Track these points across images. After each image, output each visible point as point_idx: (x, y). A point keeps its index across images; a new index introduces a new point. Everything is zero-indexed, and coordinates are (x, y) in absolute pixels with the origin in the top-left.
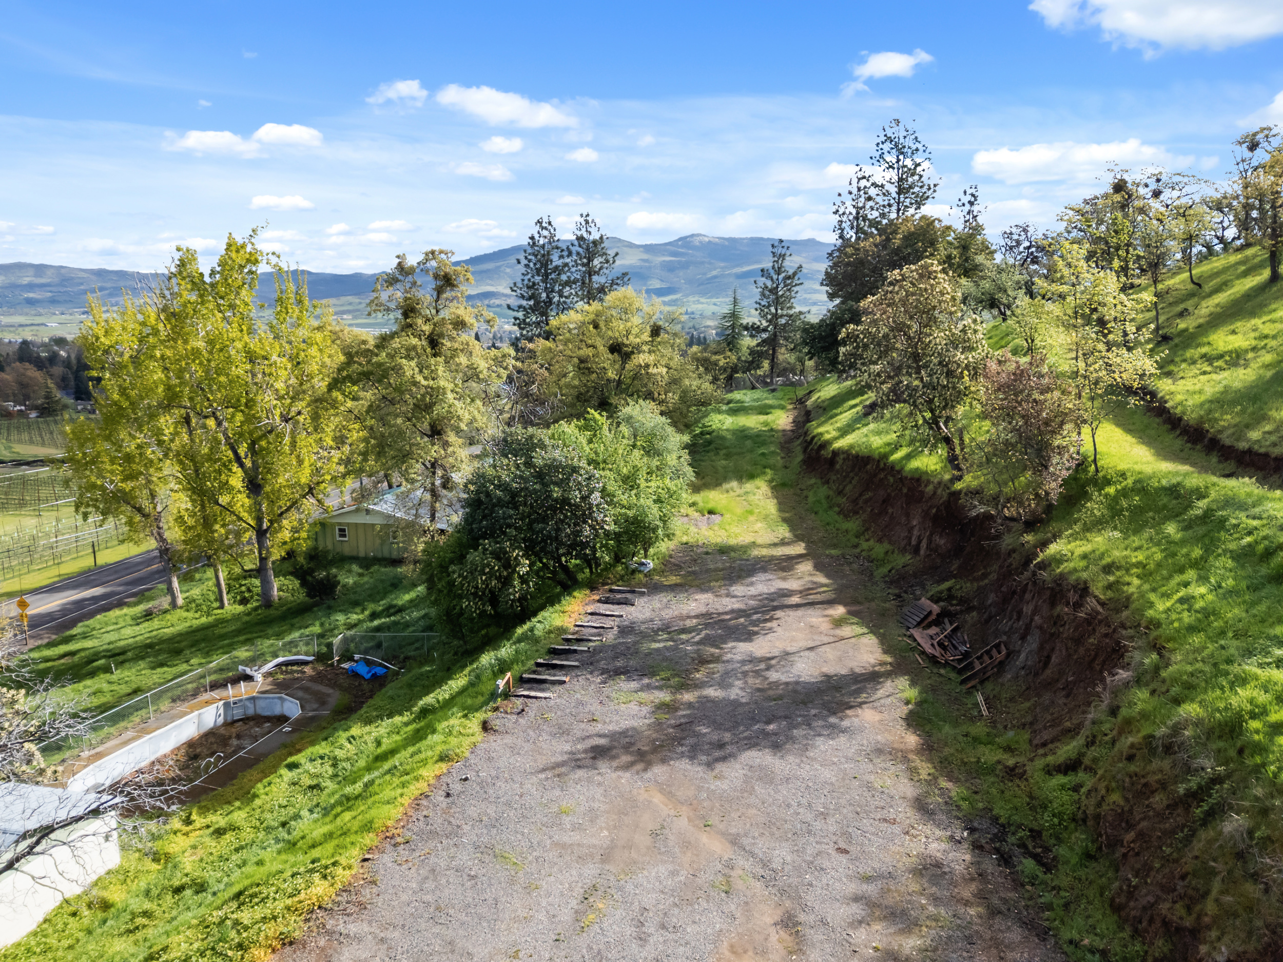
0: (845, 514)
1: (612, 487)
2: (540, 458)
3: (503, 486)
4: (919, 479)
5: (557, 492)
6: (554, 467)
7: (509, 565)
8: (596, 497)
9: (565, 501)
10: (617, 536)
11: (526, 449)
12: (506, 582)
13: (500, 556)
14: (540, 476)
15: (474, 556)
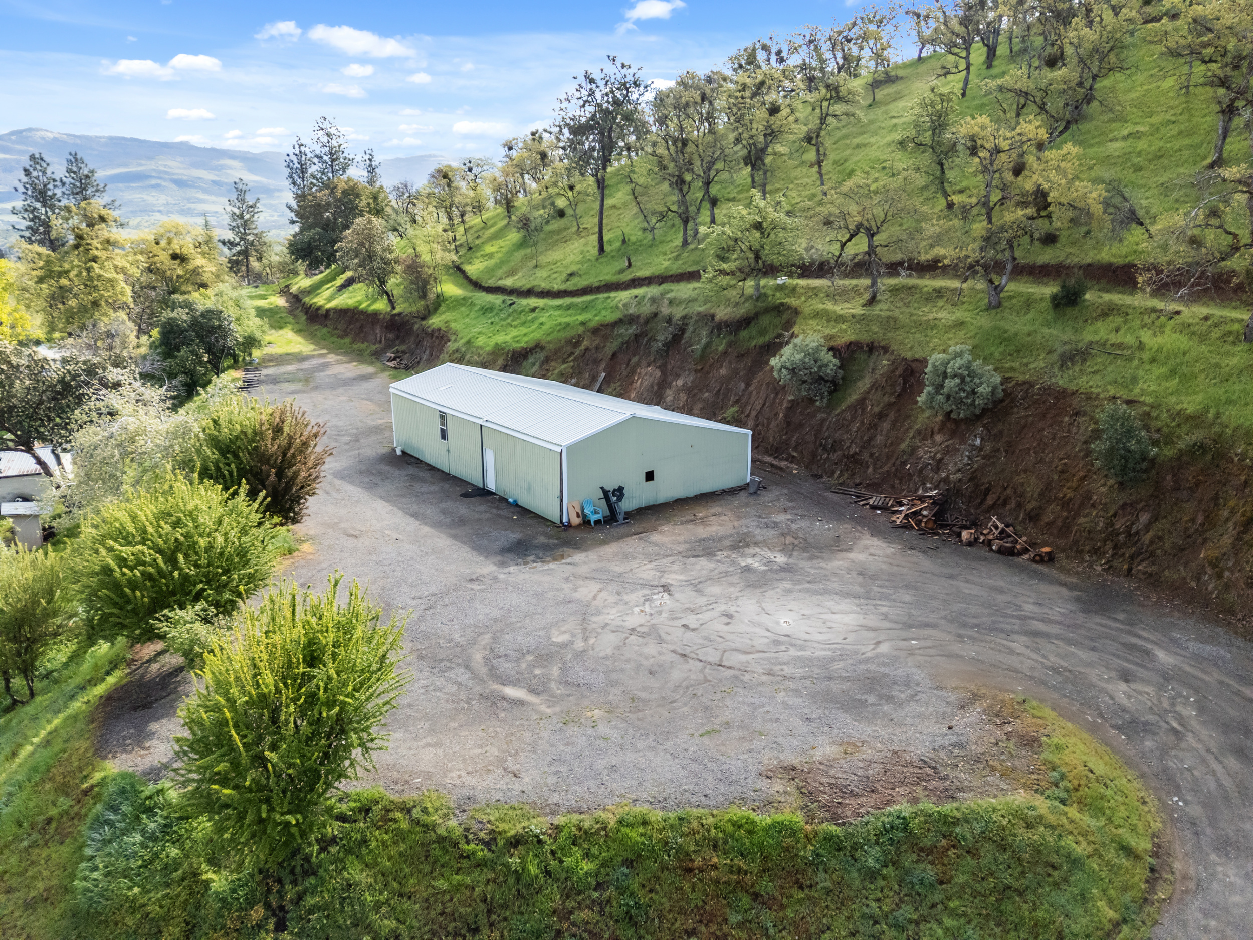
0: (342, 337)
2: (199, 309)
3: (185, 322)
4: (376, 314)
5: (215, 323)
6: (209, 312)
7: (199, 357)
8: (232, 326)
9: (220, 328)
10: (243, 345)
13: (194, 353)
14: (204, 315)
15: (179, 354)
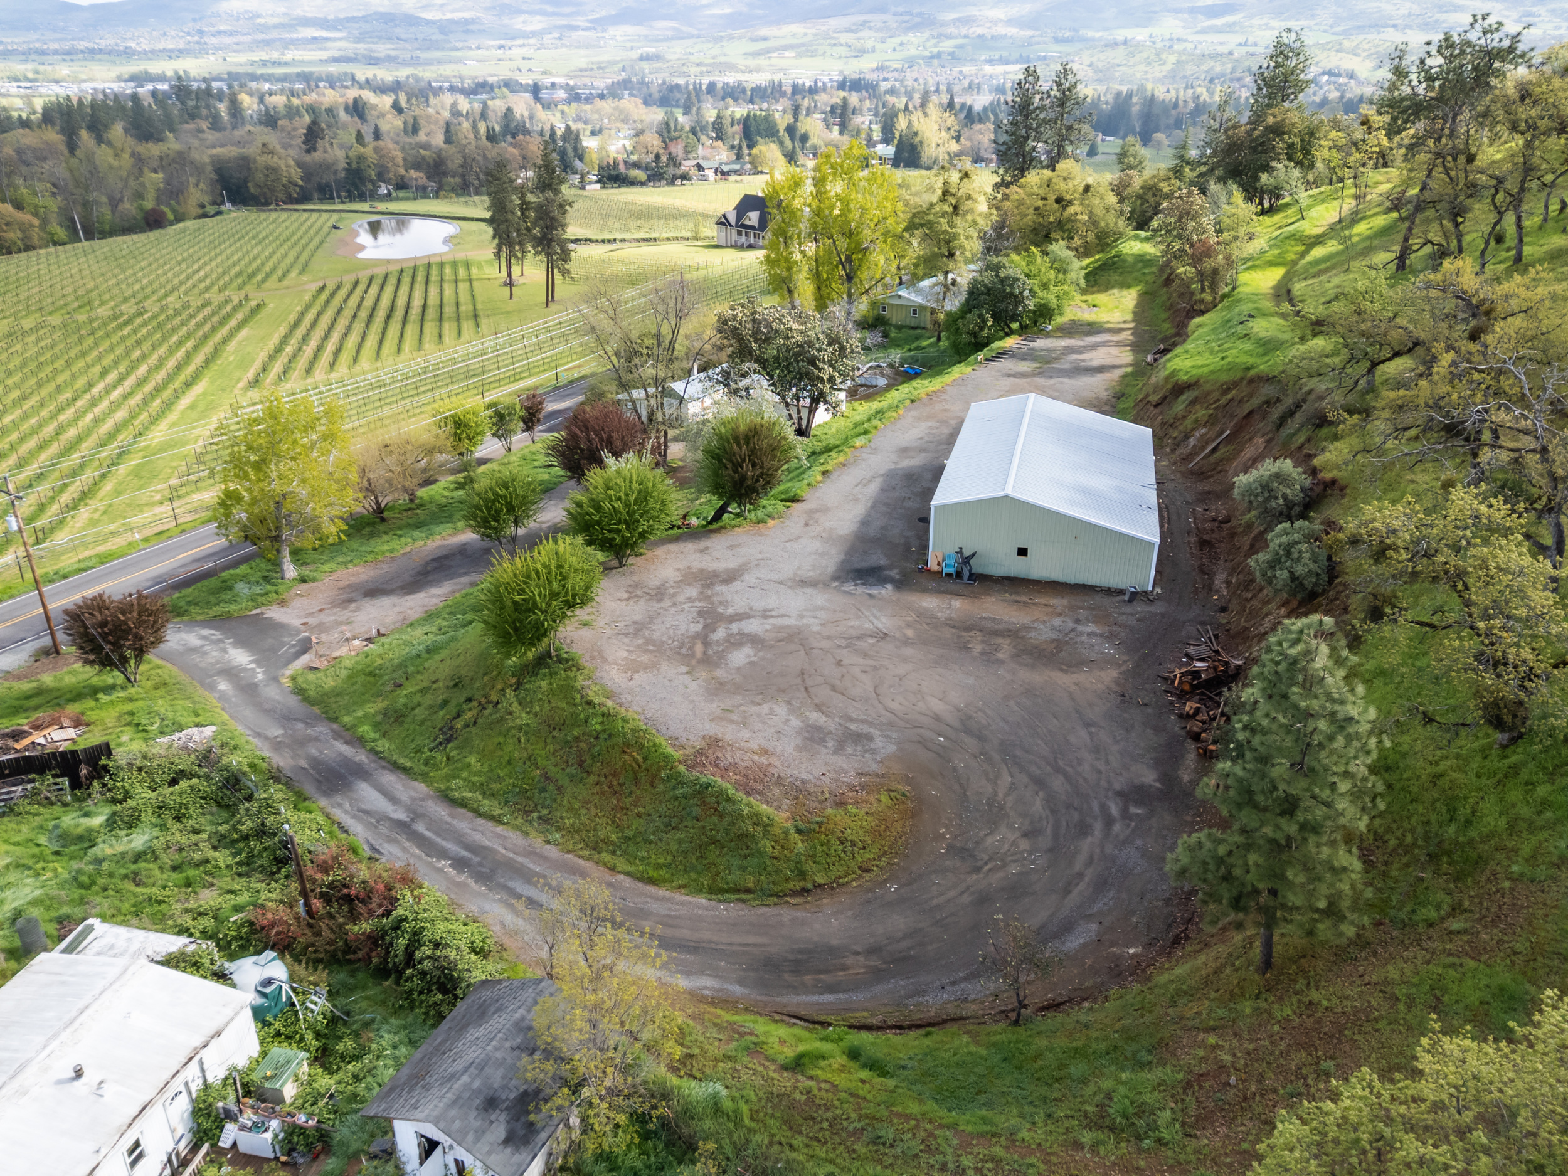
1: (1036, 288)
2: (1003, 273)
3: (985, 285)
5: (1008, 290)
6: (1008, 278)
7: (984, 321)
8: (1026, 293)
9: (1011, 294)
10: (1034, 312)
11: (996, 268)
12: (982, 329)
13: (980, 316)
14: (1002, 281)
15: (969, 316)
